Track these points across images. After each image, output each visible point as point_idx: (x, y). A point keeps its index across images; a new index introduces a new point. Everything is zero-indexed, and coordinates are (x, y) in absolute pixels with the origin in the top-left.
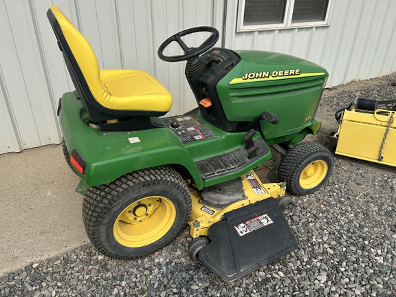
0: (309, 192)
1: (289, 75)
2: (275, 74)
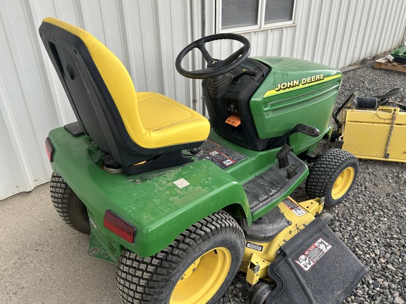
0: (339, 202)
1: (315, 81)
2: (304, 81)
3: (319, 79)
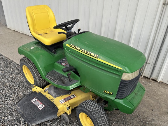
1: (90, 55)
2: (83, 50)
3: (93, 56)
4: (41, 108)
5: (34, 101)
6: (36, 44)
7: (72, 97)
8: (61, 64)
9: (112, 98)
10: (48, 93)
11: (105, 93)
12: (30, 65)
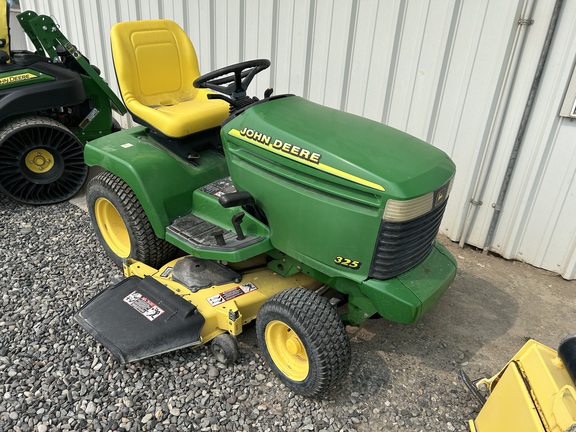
1: (298, 156)
2: (278, 144)
3: (306, 157)
4: (152, 316)
5: (132, 299)
6: (137, 135)
7: (245, 289)
8: (212, 194)
9: (359, 278)
10: (175, 280)
11: (339, 264)
12: (119, 194)
